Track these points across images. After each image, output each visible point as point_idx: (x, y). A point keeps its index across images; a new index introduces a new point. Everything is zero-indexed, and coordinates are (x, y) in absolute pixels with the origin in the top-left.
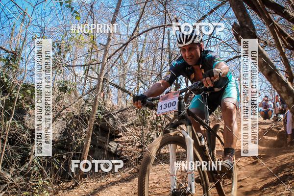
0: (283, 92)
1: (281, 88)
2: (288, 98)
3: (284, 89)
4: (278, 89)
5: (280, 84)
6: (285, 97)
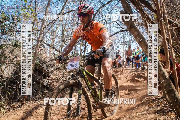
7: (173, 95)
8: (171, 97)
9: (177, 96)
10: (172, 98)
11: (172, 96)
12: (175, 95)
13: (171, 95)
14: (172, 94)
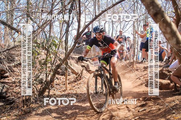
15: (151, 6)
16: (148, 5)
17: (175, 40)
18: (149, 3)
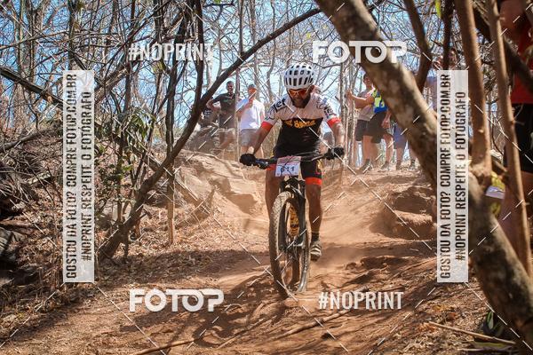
0: (391, 95)
1: (387, 85)
2: (402, 109)
3: (395, 87)
4: (382, 87)
5: (385, 74)
6: (396, 107)
7: (501, 275)
8: (491, 285)
9: (517, 279)
10: (498, 290)
11: (497, 282)
12: (510, 274)
13: (493, 275)
14: (496, 270)
15: (350, 26)
16: (342, 23)
17: (410, 111)
18: (345, 19)
